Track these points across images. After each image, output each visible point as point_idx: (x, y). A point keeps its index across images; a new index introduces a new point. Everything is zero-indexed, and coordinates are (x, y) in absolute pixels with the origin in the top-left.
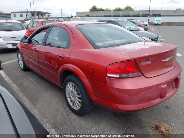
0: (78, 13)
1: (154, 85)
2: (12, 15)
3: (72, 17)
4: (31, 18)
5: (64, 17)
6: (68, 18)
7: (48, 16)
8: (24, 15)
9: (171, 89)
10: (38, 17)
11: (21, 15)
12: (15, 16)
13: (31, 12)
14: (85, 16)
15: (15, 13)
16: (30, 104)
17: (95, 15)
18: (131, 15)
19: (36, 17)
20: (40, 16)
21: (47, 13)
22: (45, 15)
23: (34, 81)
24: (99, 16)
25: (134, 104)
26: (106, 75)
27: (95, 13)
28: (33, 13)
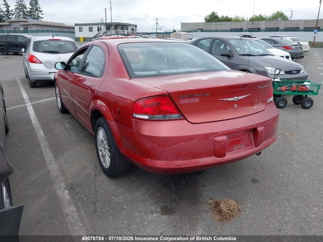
0: (183, 25)
1: (199, 135)
2: (77, 28)
3: (174, 31)
4: (106, 34)
5: (162, 32)
6: (166, 33)
7: (133, 30)
8: (95, 28)
9: (243, 147)
10: (117, 32)
11: (91, 30)
12: (81, 30)
13: (106, 23)
14: (197, 31)
15: (80, 26)
16: (51, 156)
17: (213, 28)
18: (282, 27)
19: (113, 31)
20: (119, 30)
21: (130, 25)
22: (127, 29)
23: (70, 127)
24: (221, 31)
25: (166, 159)
26: (133, 115)
27: (213, 25)
28: (109, 26)
